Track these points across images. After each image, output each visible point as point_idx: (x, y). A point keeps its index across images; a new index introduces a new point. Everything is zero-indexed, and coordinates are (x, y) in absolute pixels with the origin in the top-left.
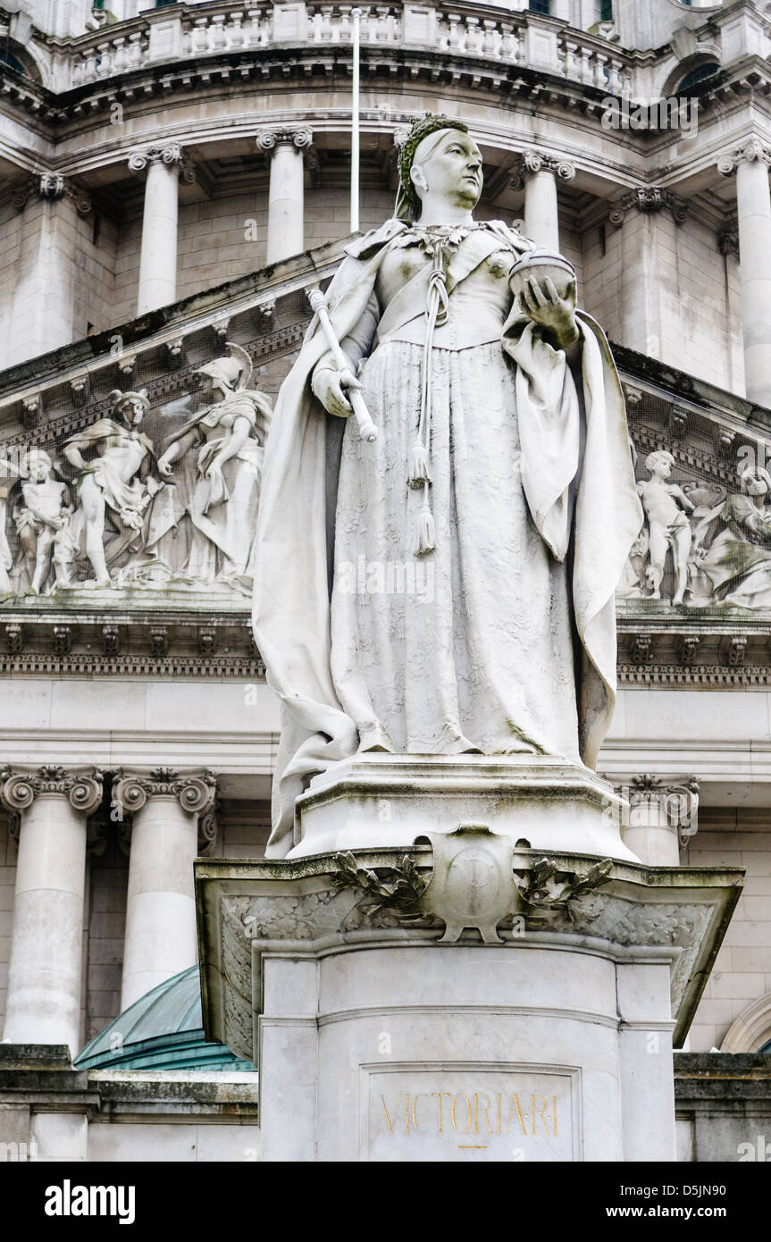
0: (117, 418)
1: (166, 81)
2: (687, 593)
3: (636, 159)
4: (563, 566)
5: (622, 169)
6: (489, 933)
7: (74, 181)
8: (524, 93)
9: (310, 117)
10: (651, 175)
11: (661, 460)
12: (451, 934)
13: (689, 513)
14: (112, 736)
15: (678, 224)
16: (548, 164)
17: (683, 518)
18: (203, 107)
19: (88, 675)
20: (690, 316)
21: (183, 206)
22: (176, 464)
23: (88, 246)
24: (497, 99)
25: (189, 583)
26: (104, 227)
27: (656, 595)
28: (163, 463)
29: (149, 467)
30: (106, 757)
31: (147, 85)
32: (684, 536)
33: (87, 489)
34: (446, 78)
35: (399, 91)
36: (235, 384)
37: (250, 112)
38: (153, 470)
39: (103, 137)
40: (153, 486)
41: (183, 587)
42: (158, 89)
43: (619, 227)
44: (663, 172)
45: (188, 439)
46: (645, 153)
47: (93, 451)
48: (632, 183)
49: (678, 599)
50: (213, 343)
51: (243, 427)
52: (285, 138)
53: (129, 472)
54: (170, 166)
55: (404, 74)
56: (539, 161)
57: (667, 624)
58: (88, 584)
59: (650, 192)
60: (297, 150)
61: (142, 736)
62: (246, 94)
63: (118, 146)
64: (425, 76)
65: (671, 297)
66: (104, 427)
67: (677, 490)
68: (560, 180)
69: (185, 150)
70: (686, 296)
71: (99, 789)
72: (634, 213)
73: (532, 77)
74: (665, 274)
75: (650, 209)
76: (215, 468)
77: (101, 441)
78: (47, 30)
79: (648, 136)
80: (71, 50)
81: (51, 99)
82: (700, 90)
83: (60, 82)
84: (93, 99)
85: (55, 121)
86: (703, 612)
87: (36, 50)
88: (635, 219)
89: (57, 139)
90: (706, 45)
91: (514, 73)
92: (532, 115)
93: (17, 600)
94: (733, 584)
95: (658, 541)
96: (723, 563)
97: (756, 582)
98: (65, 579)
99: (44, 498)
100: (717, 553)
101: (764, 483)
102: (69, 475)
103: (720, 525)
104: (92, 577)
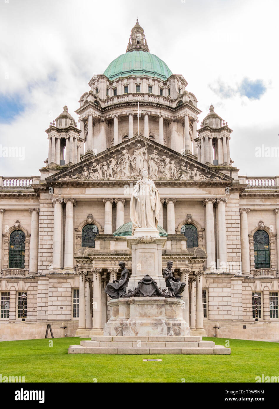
0: (113, 158)
1: (116, 106)
2: (176, 177)
3: (173, 115)
4: (154, 211)
5: (171, 116)
7: (105, 119)
8: (159, 107)
9: (134, 111)
10: (174, 117)
11: (173, 162)
13: (176, 168)
14: (114, 194)
15: (178, 123)
16: (162, 116)
17: (175, 168)
18: (120, 109)
19: (111, 187)
20: (179, 135)
21: (118, 122)
22: (120, 163)
23: (107, 127)
24: (156, 108)
25: (122, 177)
26: (109, 125)
27: (172, 178)
28: (118, 163)
29: (117, 163)
30: (114, 197)
31: (114, 107)
32: (175, 171)
33: (110, 166)
34: (150, 105)
35: (144, 107)
36: (126, 153)
37: (126, 110)
38: (117, 164)
39: (109, 113)
40: (117, 166)
41: (121, 178)
42: (115, 107)
43: (171, 123)
44: (176, 116)
45: (121, 160)
46: (174, 114)
47: (110, 162)
48: (172, 118)
49: (175, 178)
50: (123, 149)
51: (127, 159)
52: (130, 114)
53: (115, 164)
54: (117, 118)
55: (144, 105)
56: (161, 116)
57: (173, 181)
58: (111, 177)
59: (174, 119)
60: (132, 115)
61: (117, 194)
62: (126, 108)
63: (110, 115)
64: (147, 105)
65: (177, 133)
66: (111, 159)
67: (175, 165)
68: (164, 119)
69: (118, 115)
70: (178, 132)
71: (113, 200)
72: (172, 122)
73: (160, 104)
74: (176, 130)
75: (174, 121)
76: (124, 164)
77: (112, 161)
78: (101, 99)
79: (174, 111)
80: (104, 101)
81: (102, 109)
82: (181, 106)
83: (103, 105)
84: (107, 109)
85: (103, 111)
86: (177, 179)
87: (100, 102)
88: (172, 123)
89: (103, 114)
90: (181, 99)
91: (158, 104)
92: (160, 109)
93: (103, 179)
94: (180, 176)
95: (172, 171)
96: (179, 174)
97: (183, 176)
98: (108, 177)
99: (105, 167)
100: (179, 172)
101: (184, 164)
102: (108, 165)
103: (179, 169)
104: (111, 176)
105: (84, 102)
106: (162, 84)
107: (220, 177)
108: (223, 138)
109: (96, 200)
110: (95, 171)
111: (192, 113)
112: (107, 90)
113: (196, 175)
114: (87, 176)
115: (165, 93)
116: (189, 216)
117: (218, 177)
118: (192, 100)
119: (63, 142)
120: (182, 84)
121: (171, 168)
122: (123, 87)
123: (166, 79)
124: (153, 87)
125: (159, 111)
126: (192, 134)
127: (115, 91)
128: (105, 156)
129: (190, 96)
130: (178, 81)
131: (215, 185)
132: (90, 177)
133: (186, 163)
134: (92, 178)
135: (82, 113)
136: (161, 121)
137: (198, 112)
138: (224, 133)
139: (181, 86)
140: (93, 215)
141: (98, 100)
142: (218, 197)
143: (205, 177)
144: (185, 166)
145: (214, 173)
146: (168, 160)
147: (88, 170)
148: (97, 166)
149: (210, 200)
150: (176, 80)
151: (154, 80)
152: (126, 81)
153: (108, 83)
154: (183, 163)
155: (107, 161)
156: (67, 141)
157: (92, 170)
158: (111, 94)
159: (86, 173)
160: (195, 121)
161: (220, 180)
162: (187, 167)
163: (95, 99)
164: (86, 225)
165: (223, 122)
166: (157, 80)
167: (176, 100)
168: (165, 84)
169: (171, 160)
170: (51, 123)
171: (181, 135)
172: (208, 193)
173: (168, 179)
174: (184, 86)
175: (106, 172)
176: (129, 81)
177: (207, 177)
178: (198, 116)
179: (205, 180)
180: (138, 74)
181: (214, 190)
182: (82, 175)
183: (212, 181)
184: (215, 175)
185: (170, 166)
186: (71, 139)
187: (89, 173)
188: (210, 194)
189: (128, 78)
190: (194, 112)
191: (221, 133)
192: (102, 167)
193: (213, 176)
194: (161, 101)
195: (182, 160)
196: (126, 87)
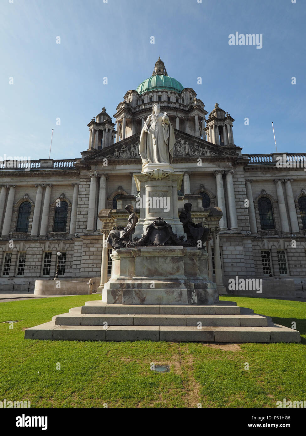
3: (186, 115)
4: (168, 146)
6: (160, 179)
7: (135, 120)
8: (176, 110)
11: (187, 143)
12: (157, 179)
15: (190, 121)
16: (178, 116)
17: (189, 148)
18: (147, 113)
20: (191, 130)
23: (137, 126)
26: (138, 125)
27: (187, 155)
31: (141, 111)
32: (189, 150)
34: (169, 109)
39: (138, 116)
42: (142, 111)
44: (188, 117)
46: (187, 115)
48: (186, 118)
49: (189, 155)
55: (165, 109)
64: (167, 109)
67: (189, 145)
68: (179, 118)
70: (190, 128)
73: (176, 108)
74: (189, 126)
75: (187, 120)
77: (137, 143)
78: (132, 106)
79: (187, 113)
80: (134, 108)
81: (133, 113)
82: (192, 109)
83: (134, 111)
84: (137, 113)
85: (134, 115)
86: (191, 156)
87: (131, 108)
88: (186, 121)
89: (134, 117)
90: (192, 104)
91: (175, 108)
92: (176, 112)
93: (131, 158)
94: (194, 153)
95: (187, 150)
96: (193, 151)
97: (196, 153)
98: (134, 155)
99: (132, 149)
100: (192, 150)
101: (197, 144)
102: (135, 147)
103: (193, 148)
104: (137, 155)
105: (120, 109)
106: (177, 95)
107: (227, 153)
108: (227, 125)
109: (125, 174)
110: (124, 152)
111: (201, 114)
112: (137, 101)
113: (207, 152)
114: (118, 156)
115: (180, 101)
116: (202, 186)
117: (226, 153)
118: (200, 105)
119: (101, 132)
120: (193, 95)
121: (185, 148)
122: (149, 98)
123: (181, 92)
124: (171, 97)
125: (175, 113)
126: (201, 130)
127: (143, 101)
128: (132, 140)
129: (199, 102)
130: (189, 92)
131: (223, 159)
132: (120, 156)
133: (198, 143)
134: (121, 157)
135: (118, 117)
136: (177, 120)
137: (206, 113)
138: (227, 121)
139: (192, 96)
140: (122, 186)
141: (130, 107)
142: (226, 169)
143: (214, 154)
144: (197, 146)
145: (222, 150)
146: (183, 142)
147: (118, 151)
148: (125, 147)
149: (219, 172)
150: (188, 92)
151: (171, 93)
152: (151, 94)
153: (138, 96)
154: (195, 143)
155: (133, 144)
156: (104, 132)
157: (122, 151)
158: (140, 103)
159: (116, 153)
160: (203, 119)
161: (227, 155)
162: (199, 147)
163: (128, 107)
164: (117, 195)
165: (226, 114)
166: (174, 93)
167: (188, 105)
168: (180, 95)
169: (186, 141)
170: (92, 119)
171: (193, 130)
172: (217, 166)
173: (184, 156)
174: (194, 96)
175: (133, 153)
176: (153, 94)
177: (216, 154)
178: (206, 116)
179: (214, 156)
180: (160, 89)
181: (222, 164)
182: (114, 154)
183: (220, 156)
184: (222, 152)
185: (185, 146)
186: (107, 130)
187: (120, 153)
188: (219, 166)
189: (153, 92)
190: (202, 113)
191: (225, 122)
192: (130, 149)
193: (221, 153)
194: (177, 105)
195: (194, 141)
196: (151, 98)
